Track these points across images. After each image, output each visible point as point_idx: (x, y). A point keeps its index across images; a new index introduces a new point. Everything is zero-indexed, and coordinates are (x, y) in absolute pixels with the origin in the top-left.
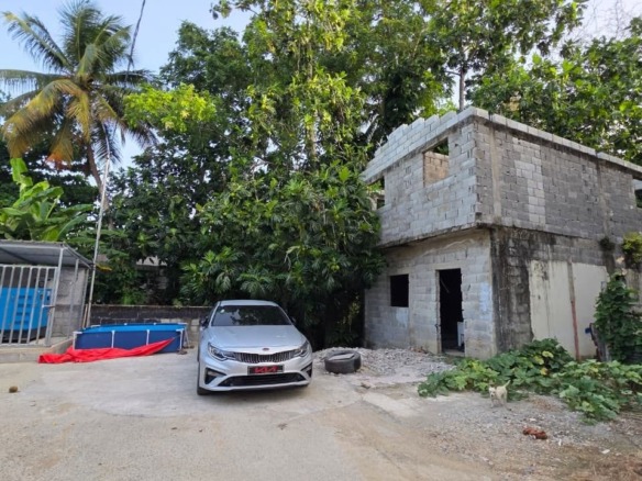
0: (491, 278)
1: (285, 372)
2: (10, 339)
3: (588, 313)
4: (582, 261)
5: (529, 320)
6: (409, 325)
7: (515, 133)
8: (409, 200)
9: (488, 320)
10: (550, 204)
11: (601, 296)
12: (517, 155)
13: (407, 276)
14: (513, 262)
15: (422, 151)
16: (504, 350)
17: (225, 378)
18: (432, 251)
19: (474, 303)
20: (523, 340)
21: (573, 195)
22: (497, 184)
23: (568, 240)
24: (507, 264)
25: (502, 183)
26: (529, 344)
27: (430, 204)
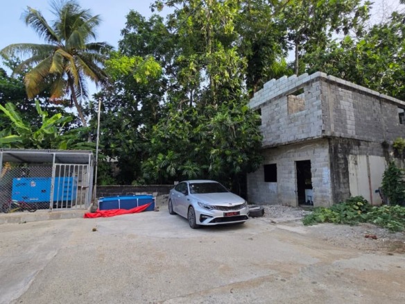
0: (329, 165)
1: (241, 215)
2: (62, 206)
3: (378, 182)
4: (373, 154)
5: (349, 187)
6: (277, 192)
7: (340, 85)
8: (279, 122)
9: (328, 188)
10: (358, 124)
11: (385, 173)
12: (341, 97)
13: (275, 165)
14: (340, 156)
15: (287, 94)
16: (337, 203)
17: (212, 219)
18: (292, 150)
19: (319, 178)
20: (346, 197)
21: (369, 118)
22: (332, 114)
23: (366, 143)
24: (337, 157)
25: (334, 113)
26: (350, 199)
27: (293, 124)
